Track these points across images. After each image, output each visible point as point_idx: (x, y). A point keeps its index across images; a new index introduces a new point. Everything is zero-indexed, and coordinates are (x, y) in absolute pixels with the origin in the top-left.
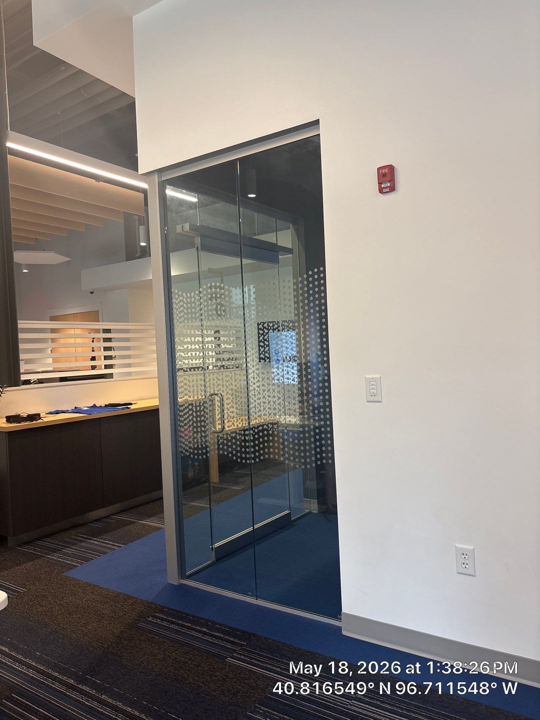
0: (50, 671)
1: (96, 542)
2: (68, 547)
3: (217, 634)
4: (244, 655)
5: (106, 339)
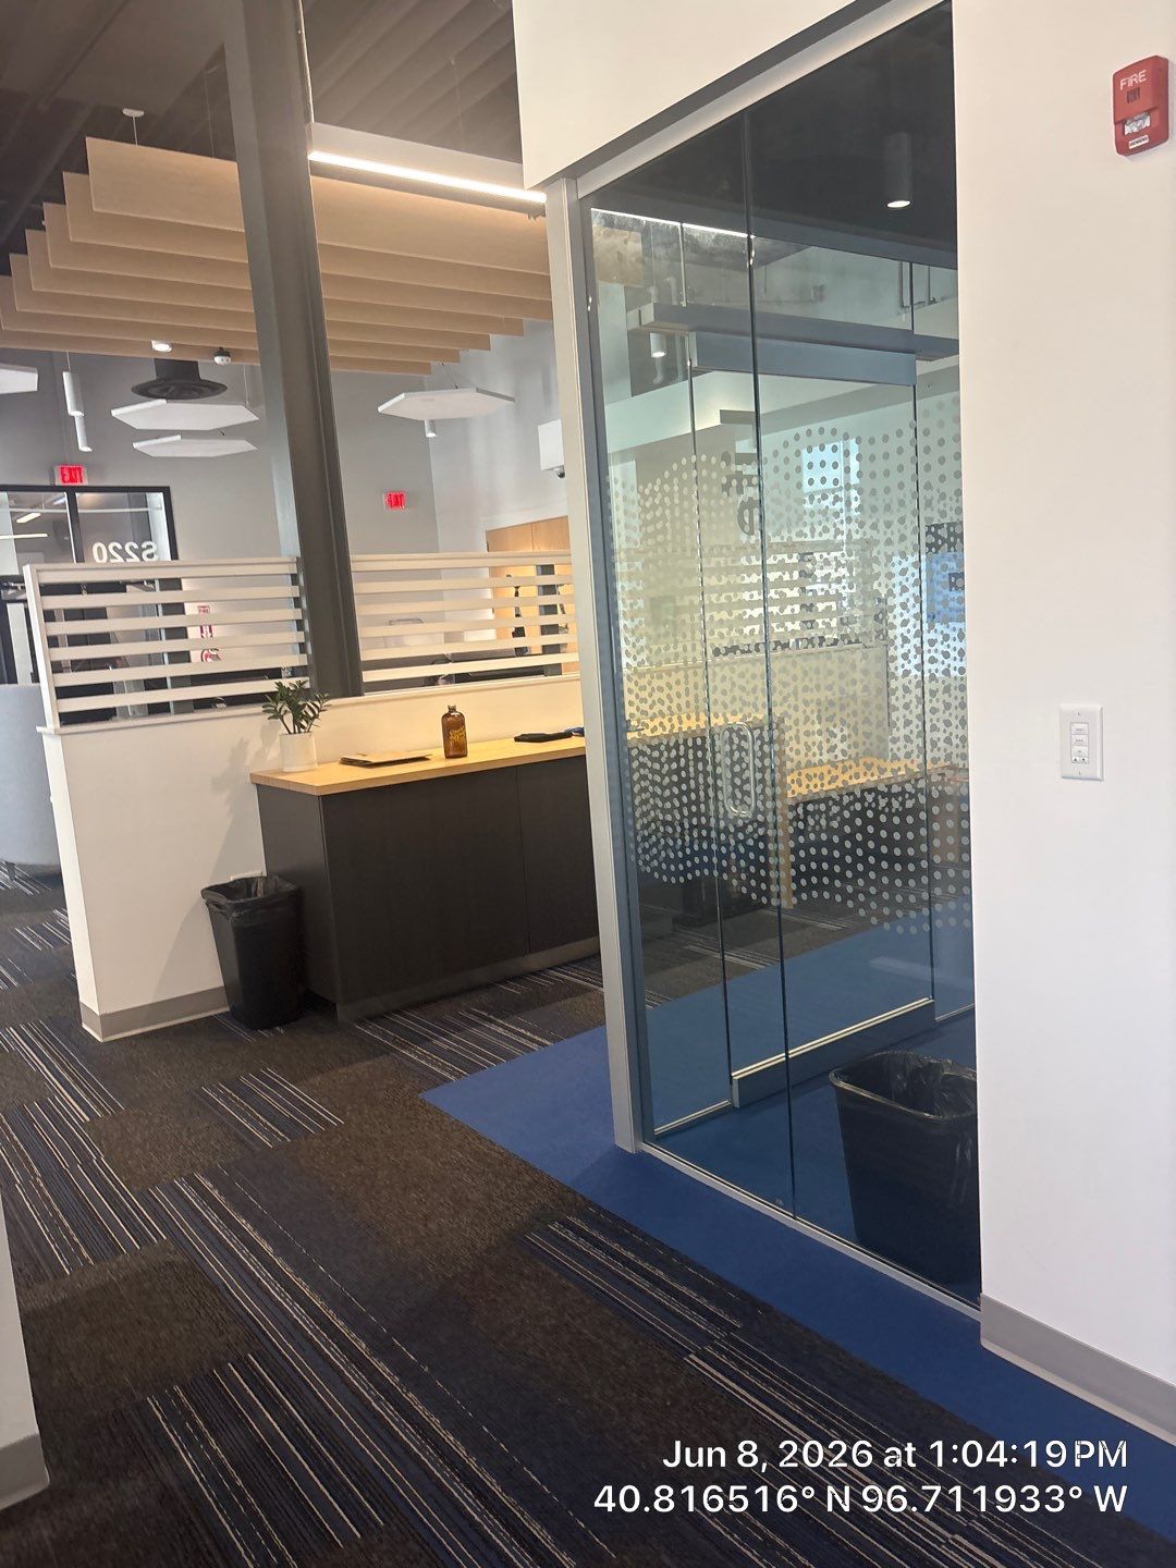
0: (330, 1314)
1: (500, 1030)
2: (444, 1035)
3: (684, 1290)
4: (728, 1355)
5: (544, 587)
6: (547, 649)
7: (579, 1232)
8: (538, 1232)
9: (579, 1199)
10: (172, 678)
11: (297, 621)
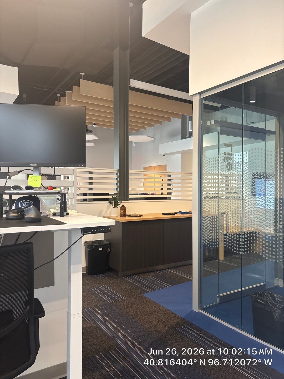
0: (133, 341)
1: (158, 282)
2: (145, 282)
5: (169, 179)
6: (168, 194)
7: (188, 329)
8: (178, 327)
9: (187, 321)
10: (89, 193)
11: (116, 183)
